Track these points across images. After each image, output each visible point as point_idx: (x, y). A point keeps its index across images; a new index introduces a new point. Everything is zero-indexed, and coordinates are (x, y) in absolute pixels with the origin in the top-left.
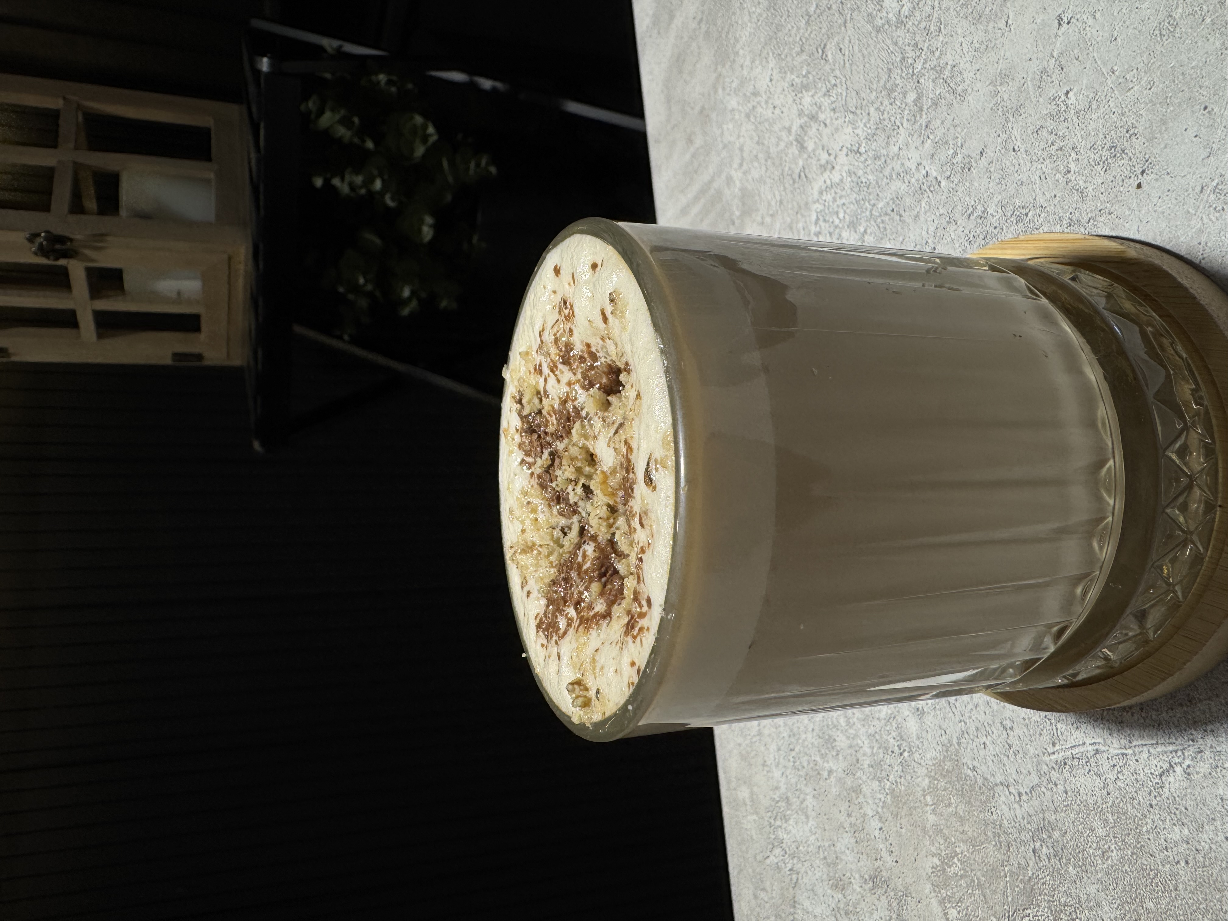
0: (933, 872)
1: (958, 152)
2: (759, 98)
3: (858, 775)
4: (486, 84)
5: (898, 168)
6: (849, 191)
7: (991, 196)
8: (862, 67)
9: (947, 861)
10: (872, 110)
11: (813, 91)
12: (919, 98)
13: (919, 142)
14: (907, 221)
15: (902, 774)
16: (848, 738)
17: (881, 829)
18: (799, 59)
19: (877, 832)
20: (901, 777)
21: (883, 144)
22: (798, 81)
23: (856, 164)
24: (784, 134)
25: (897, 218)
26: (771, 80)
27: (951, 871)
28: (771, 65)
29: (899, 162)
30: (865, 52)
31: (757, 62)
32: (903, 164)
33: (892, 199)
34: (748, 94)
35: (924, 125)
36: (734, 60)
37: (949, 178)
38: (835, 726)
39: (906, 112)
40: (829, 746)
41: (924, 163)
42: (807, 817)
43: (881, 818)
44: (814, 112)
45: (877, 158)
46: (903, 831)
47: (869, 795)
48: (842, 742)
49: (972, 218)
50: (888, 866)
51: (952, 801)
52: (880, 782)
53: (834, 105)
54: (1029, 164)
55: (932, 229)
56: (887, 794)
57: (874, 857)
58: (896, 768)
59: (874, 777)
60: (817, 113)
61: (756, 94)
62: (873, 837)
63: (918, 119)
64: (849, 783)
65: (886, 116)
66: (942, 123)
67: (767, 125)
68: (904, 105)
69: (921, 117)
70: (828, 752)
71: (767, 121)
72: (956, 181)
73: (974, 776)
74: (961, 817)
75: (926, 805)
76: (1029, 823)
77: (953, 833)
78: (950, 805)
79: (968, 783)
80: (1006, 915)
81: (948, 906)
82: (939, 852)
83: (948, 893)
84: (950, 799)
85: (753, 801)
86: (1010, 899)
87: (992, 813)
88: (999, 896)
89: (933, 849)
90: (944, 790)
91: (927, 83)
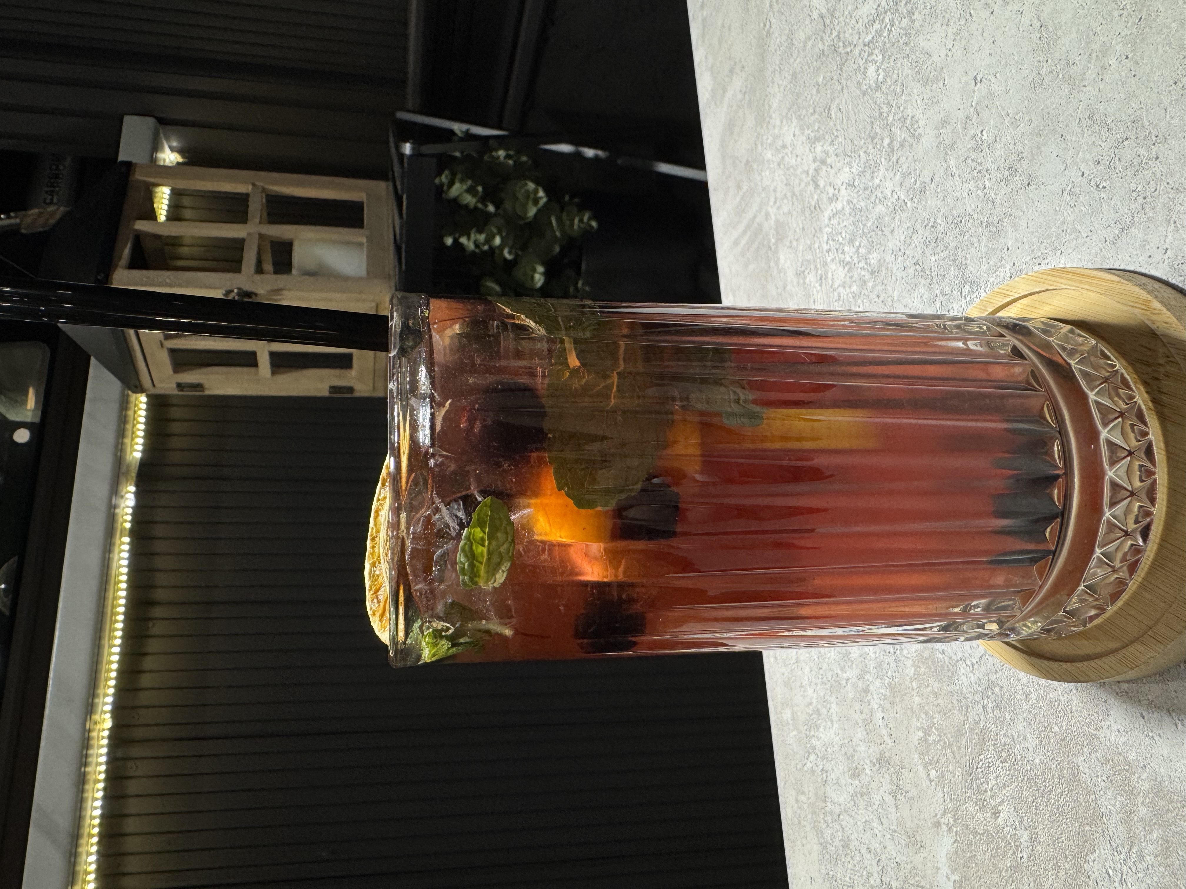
0: (919, 744)
1: (917, 180)
2: (787, 150)
3: (866, 678)
4: (590, 153)
5: (880, 195)
6: (848, 215)
7: (939, 211)
8: (854, 122)
9: (927, 733)
10: (862, 153)
11: (823, 141)
12: (891, 142)
13: (892, 175)
14: (886, 234)
17: (883, 718)
18: (813, 118)
19: (880, 721)
20: (895, 671)
21: (870, 178)
22: (812, 135)
23: (852, 194)
24: (804, 176)
26: (794, 135)
27: (931, 739)
28: (794, 124)
29: (880, 191)
30: (856, 110)
31: (785, 122)
32: (882, 192)
33: (877, 219)
34: (779, 147)
36: (769, 122)
37: (912, 199)
39: (884, 153)
41: (896, 190)
42: (832, 722)
43: (883, 709)
44: (824, 157)
45: (865, 189)
46: (898, 715)
47: (874, 692)
49: (928, 227)
50: (889, 747)
51: (930, 682)
52: (881, 679)
53: (836, 152)
54: (961, 185)
55: (902, 239)
56: (887, 688)
57: (879, 743)
58: (892, 665)
59: (878, 676)
60: (826, 159)
61: (784, 147)
62: (878, 726)
63: (891, 157)
64: (861, 685)
65: (871, 157)
66: (907, 159)
67: (792, 170)
68: (882, 148)
69: (893, 156)
71: (792, 167)
72: (916, 201)
73: (943, 658)
74: (936, 693)
75: (913, 690)
76: (979, 686)
77: (931, 707)
78: (928, 686)
79: (939, 664)
80: (968, 764)
81: (930, 768)
82: (923, 726)
83: (930, 758)
84: (928, 680)
85: (793, 719)
86: (970, 750)
87: (956, 685)
88: (963, 750)
89: (919, 724)
90: (924, 674)
91: (896, 130)
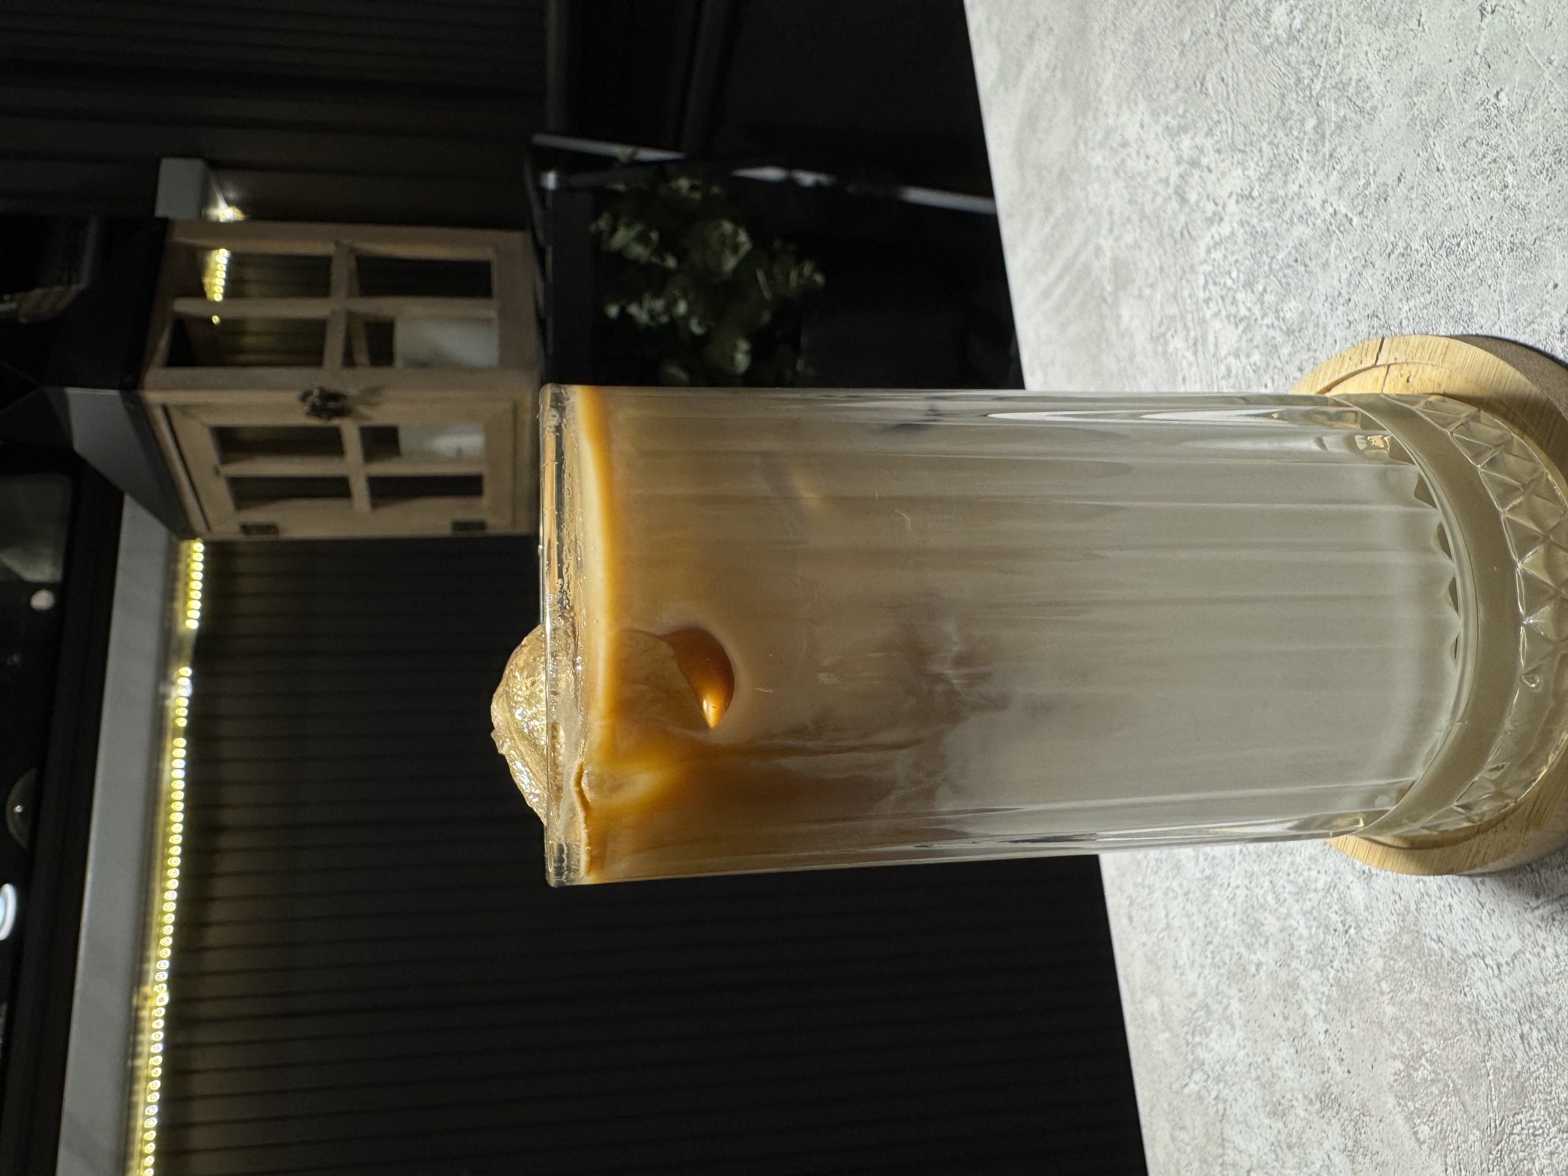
0: (1396, 1081)
1: (1371, 180)
2: (1129, 149)
3: (1293, 965)
4: (808, 178)
5: (1299, 210)
6: (1242, 245)
7: (1414, 229)
8: (1250, 97)
9: (1411, 1065)
10: (1264, 145)
11: (1193, 132)
12: (1320, 122)
13: (1322, 175)
14: (1314, 270)
15: (1349, 957)
16: (1278, 919)
17: (1326, 1031)
18: (1174, 97)
19: (1322, 1036)
20: (1347, 961)
21: (1280, 184)
22: (1174, 122)
23: (1248, 211)
24: (1160, 188)
25: (1302, 269)
26: (1142, 126)
27: (1418, 1076)
28: (1141, 108)
29: (1301, 202)
30: (1252, 78)
31: (1124, 106)
32: (1305, 205)
33: (1295, 247)
34: (1115, 146)
35: (1328, 154)
36: (1097, 108)
37: (1362, 213)
38: (1261, 906)
39: (1306, 142)
40: (1256, 932)
41: (1331, 199)
42: (1233, 1027)
43: (1325, 1017)
44: (1194, 156)
45: (1273, 201)
46: (1355, 1031)
47: (1309, 989)
48: (1271, 925)
49: (1393, 257)
50: (1338, 1078)
51: (1414, 984)
52: (1321, 970)
53: (1218, 146)
54: (1457, 185)
55: (1344, 276)
56: (1332, 986)
57: (1320, 1069)
58: (1340, 951)
59: (1315, 965)
60: (1198, 157)
61: (1125, 144)
62: (1317, 1043)
63: (1320, 148)
64: (1283, 976)
65: (1281, 150)
66: (1350, 149)
67: (1139, 179)
68: (1302, 135)
69: (1324, 146)
70: (1254, 939)
71: (1140, 174)
72: (1370, 216)
73: (1440, 948)
74: (1427, 1004)
75: (1382, 993)
76: (1512, 1001)
77: (1418, 1026)
78: (1411, 990)
79: (1433, 958)
80: (1493, 1125)
81: (1417, 1121)
82: (1402, 1052)
83: (1417, 1105)
84: (1412, 982)
85: (1163, 1014)
86: (1495, 1103)
87: (1465, 994)
88: (1482, 1102)
89: (1394, 1050)
90: (1404, 971)
91: (1328, 105)
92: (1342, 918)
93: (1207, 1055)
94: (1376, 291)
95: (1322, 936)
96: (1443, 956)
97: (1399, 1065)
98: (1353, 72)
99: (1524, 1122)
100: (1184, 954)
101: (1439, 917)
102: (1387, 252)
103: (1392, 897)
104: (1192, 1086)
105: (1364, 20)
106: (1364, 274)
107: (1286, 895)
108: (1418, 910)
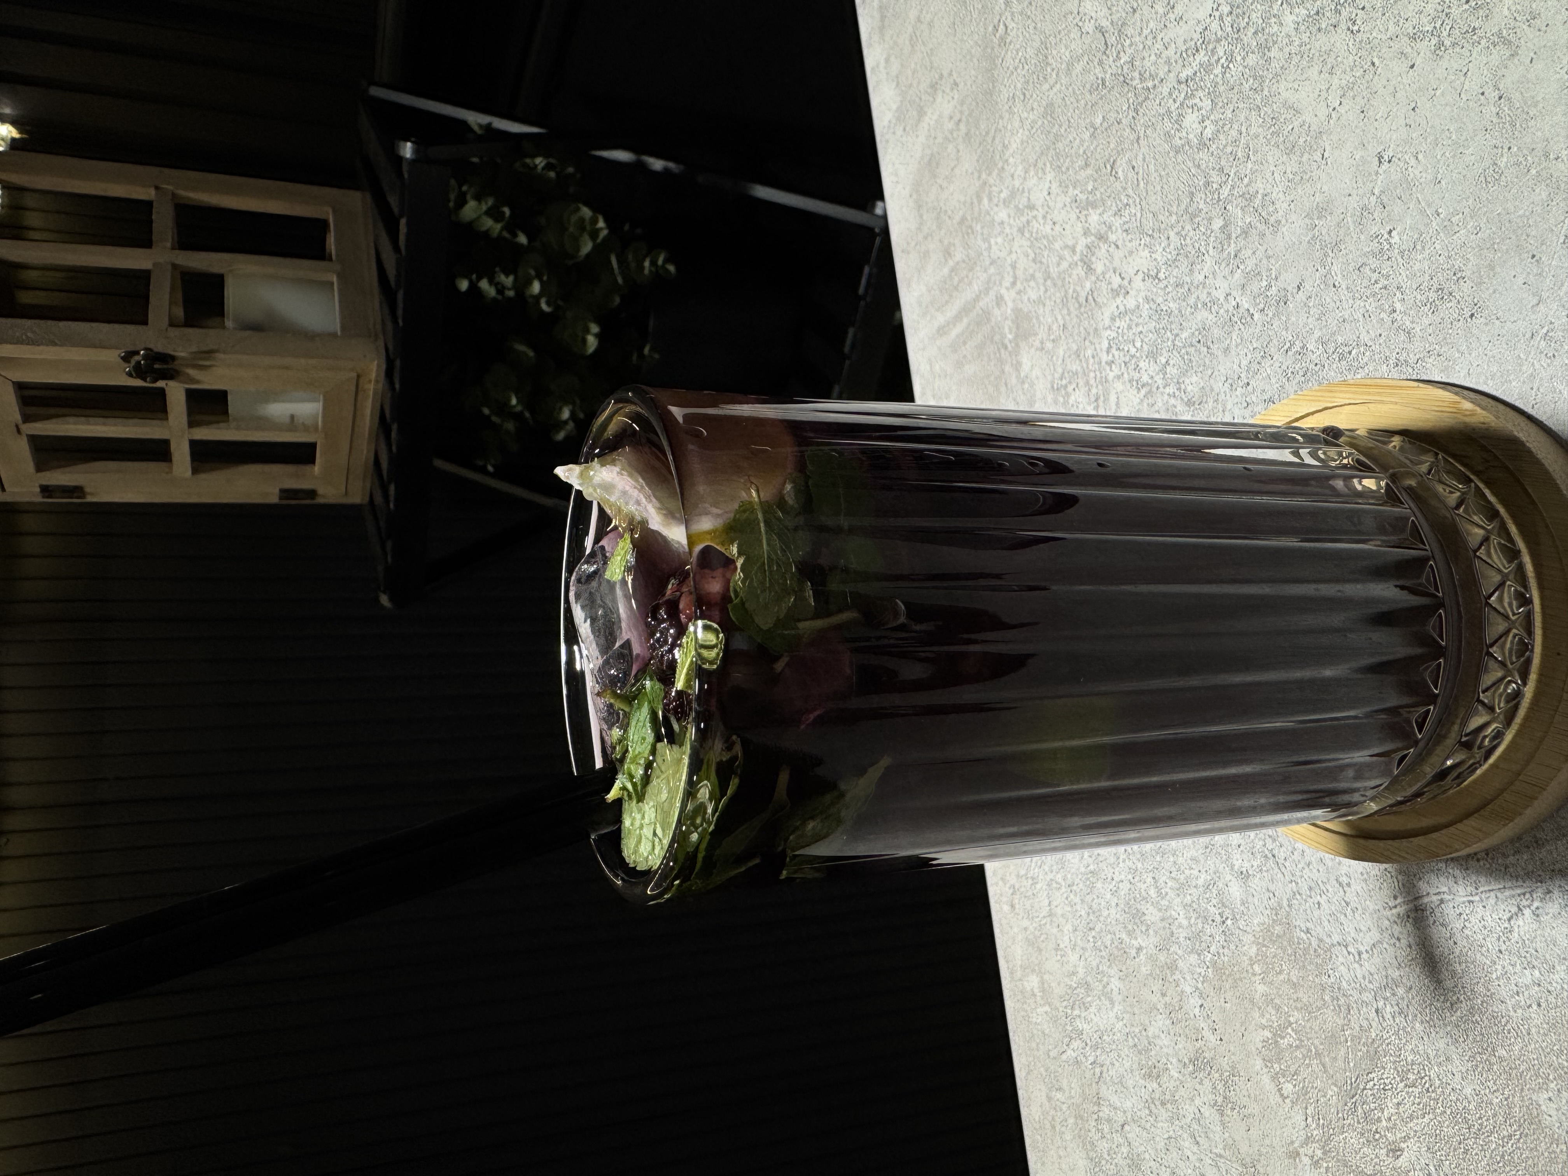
0: (1263, 1047)
1: (1273, 284)
2: (1035, 212)
3: (1173, 949)
4: (657, 164)
5: (1203, 297)
6: (1146, 318)
7: (1311, 332)
8: (1159, 188)
9: (1278, 1034)
10: (1172, 234)
11: (1101, 209)
12: (1227, 224)
13: (1226, 272)
14: (1216, 353)
15: (1225, 944)
16: (1160, 910)
17: (1202, 1005)
18: (1083, 174)
19: (1197, 1009)
20: (1221, 946)
21: (1187, 271)
22: (1083, 197)
23: (1155, 290)
24: (1067, 254)
25: (1205, 350)
26: (1050, 194)
27: (1285, 1043)
28: (1049, 177)
29: (1205, 291)
30: (1162, 172)
31: (1032, 173)
32: (1209, 294)
33: (1198, 329)
34: (1021, 206)
35: (1233, 254)
36: (1003, 169)
37: (1262, 310)
39: (1212, 239)
40: (1137, 920)
41: (1234, 293)
43: (1201, 994)
44: (1102, 232)
45: (1179, 285)
46: (1228, 1006)
47: (1186, 970)
48: (1152, 914)
49: (1290, 353)
50: (1211, 1045)
51: (1284, 968)
52: (1199, 954)
53: (1126, 226)
54: (1351, 301)
55: (1244, 363)
56: (1208, 967)
57: (1194, 1038)
58: (1217, 938)
59: (1193, 949)
60: (1106, 232)
61: (1031, 207)
62: (1192, 1016)
63: (1225, 247)
64: (1162, 959)
65: (1189, 242)
66: (1254, 253)
67: (1045, 242)
68: (1209, 232)
69: (1229, 245)
70: (1135, 927)
71: (1045, 237)
72: (1271, 314)
73: (1308, 938)
74: (1294, 984)
75: (1254, 975)
77: (1286, 1001)
78: (1281, 972)
79: (1301, 946)
80: (1349, 1082)
81: (1282, 1080)
82: (1271, 1023)
83: (1282, 1067)
84: (1282, 965)
85: (1043, 991)
86: (1352, 1065)
87: (1329, 976)
88: (1340, 1063)
89: (1264, 1021)
90: (1274, 956)
91: (1235, 211)
92: (1220, 911)
93: (1085, 1026)
94: (1273, 381)
95: (1200, 925)
96: (1310, 944)
97: (1267, 1034)
98: (1259, 185)
99: (1376, 1080)
100: (1066, 939)
101: (1309, 912)
102: (1286, 347)
103: (1267, 894)
104: (1070, 1052)
105: (1272, 143)
106: (1263, 364)
107: (1168, 890)
108: (1290, 906)
